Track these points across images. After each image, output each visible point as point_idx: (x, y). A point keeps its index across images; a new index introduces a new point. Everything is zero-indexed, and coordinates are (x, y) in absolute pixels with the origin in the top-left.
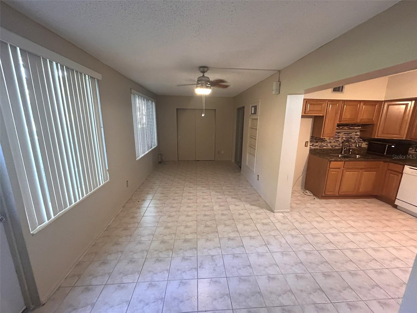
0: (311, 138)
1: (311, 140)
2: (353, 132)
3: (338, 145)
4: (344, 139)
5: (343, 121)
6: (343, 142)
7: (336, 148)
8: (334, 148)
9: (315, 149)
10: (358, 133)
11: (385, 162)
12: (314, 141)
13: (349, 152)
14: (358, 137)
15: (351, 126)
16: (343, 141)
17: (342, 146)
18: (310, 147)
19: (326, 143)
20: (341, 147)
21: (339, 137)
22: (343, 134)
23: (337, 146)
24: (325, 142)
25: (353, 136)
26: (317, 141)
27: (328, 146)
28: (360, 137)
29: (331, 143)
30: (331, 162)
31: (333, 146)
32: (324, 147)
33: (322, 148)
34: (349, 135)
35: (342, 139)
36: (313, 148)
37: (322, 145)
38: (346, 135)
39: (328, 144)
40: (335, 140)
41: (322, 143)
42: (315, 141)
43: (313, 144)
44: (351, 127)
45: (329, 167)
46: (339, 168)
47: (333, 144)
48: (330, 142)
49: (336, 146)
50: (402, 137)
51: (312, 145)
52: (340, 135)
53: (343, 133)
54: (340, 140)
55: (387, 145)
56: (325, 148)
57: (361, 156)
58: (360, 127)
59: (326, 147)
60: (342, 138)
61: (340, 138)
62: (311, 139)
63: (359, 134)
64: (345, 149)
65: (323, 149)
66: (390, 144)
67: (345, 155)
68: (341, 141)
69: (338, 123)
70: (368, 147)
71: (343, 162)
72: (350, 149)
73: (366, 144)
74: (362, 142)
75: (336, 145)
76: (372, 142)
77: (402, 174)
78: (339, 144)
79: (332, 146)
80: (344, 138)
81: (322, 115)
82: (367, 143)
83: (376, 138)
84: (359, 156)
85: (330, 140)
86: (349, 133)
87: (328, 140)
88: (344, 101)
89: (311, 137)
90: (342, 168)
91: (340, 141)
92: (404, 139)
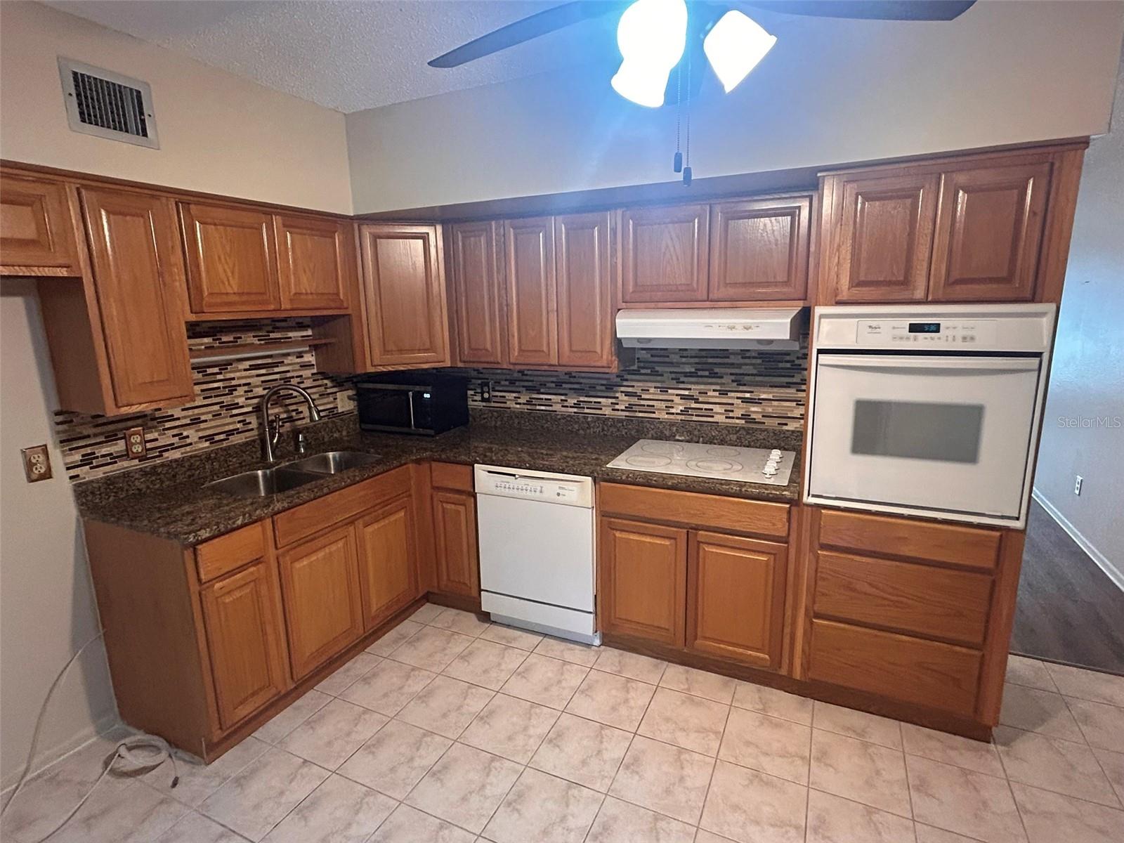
0: (60, 418)
1: (64, 432)
2: (288, 354)
3: (239, 426)
4: (260, 391)
5: (210, 305)
6: (258, 409)
7: (237, 439)
8: (225, 444)
9: (109, 481)
10: (310, 358)
11: (418, 462)
12: (85, 433)
13: (297, 449)
14: (313, 374)
15: (270, 328)
16: (256, 401)
17: (257, 428)
18: (71, 478)
19: (175, 431)
20: (255, 432)
21: (232, 389)
22: (245, 370)
23: (238, 431)
24: (168, 425)
25: (295, 374)
26: (111, 427)
27: (188, 441)
28: (323, 374)
29: (203, 426)
31: (217, 438)
32: (166, 455)
33: (158, 461)
34: (276, 370)
35: (250, 395)
36: (99, 473)
37: (149, 445)
38: (263, 371)
39: (185, 434)
40: (217, 407)
41: (149, 436)
42: (96, 435)
43: (89, 450)
44: (272, 335)
45: (199, 580)
46: (257, 562)
47: (210, 427)
48: (196, 421)
49: (230, 433)
50: (439, 359)
51: (87, 461)
52: (233, 379)
53: (247, 364)
54: (241, 401)
55: (411, 393)
56: (176, 455)
57: (347, 454)
58: (309, 332)
59: (183, 450)
60: (246, 388)
61: (241, 391)
62: (61, 428)
63: (314, 363)
64: (272, 438)
65: (163, 465)
66: (417, 388)
67: (283, 465)
68: (248, 406)
69: (193, 318)
70: (359, 406)
71: (268, 521)
72: (296, 432)
73: (350, 398)
74: (336, 393)
75: (231, 427)
76: (366, 386)
77: (474, 496)
78: (240, 418)
79: (209, 438)
80: (257, 386)
82: (350, 393)
83: (371, 370)
84: (337, 454)
85: (190, 412)
86: (269, 361)
87: (177, 413)
88: (186, 200)
89: (57, 414)
90: (272, 552)
91: (242, 407)
92: (448, 364)
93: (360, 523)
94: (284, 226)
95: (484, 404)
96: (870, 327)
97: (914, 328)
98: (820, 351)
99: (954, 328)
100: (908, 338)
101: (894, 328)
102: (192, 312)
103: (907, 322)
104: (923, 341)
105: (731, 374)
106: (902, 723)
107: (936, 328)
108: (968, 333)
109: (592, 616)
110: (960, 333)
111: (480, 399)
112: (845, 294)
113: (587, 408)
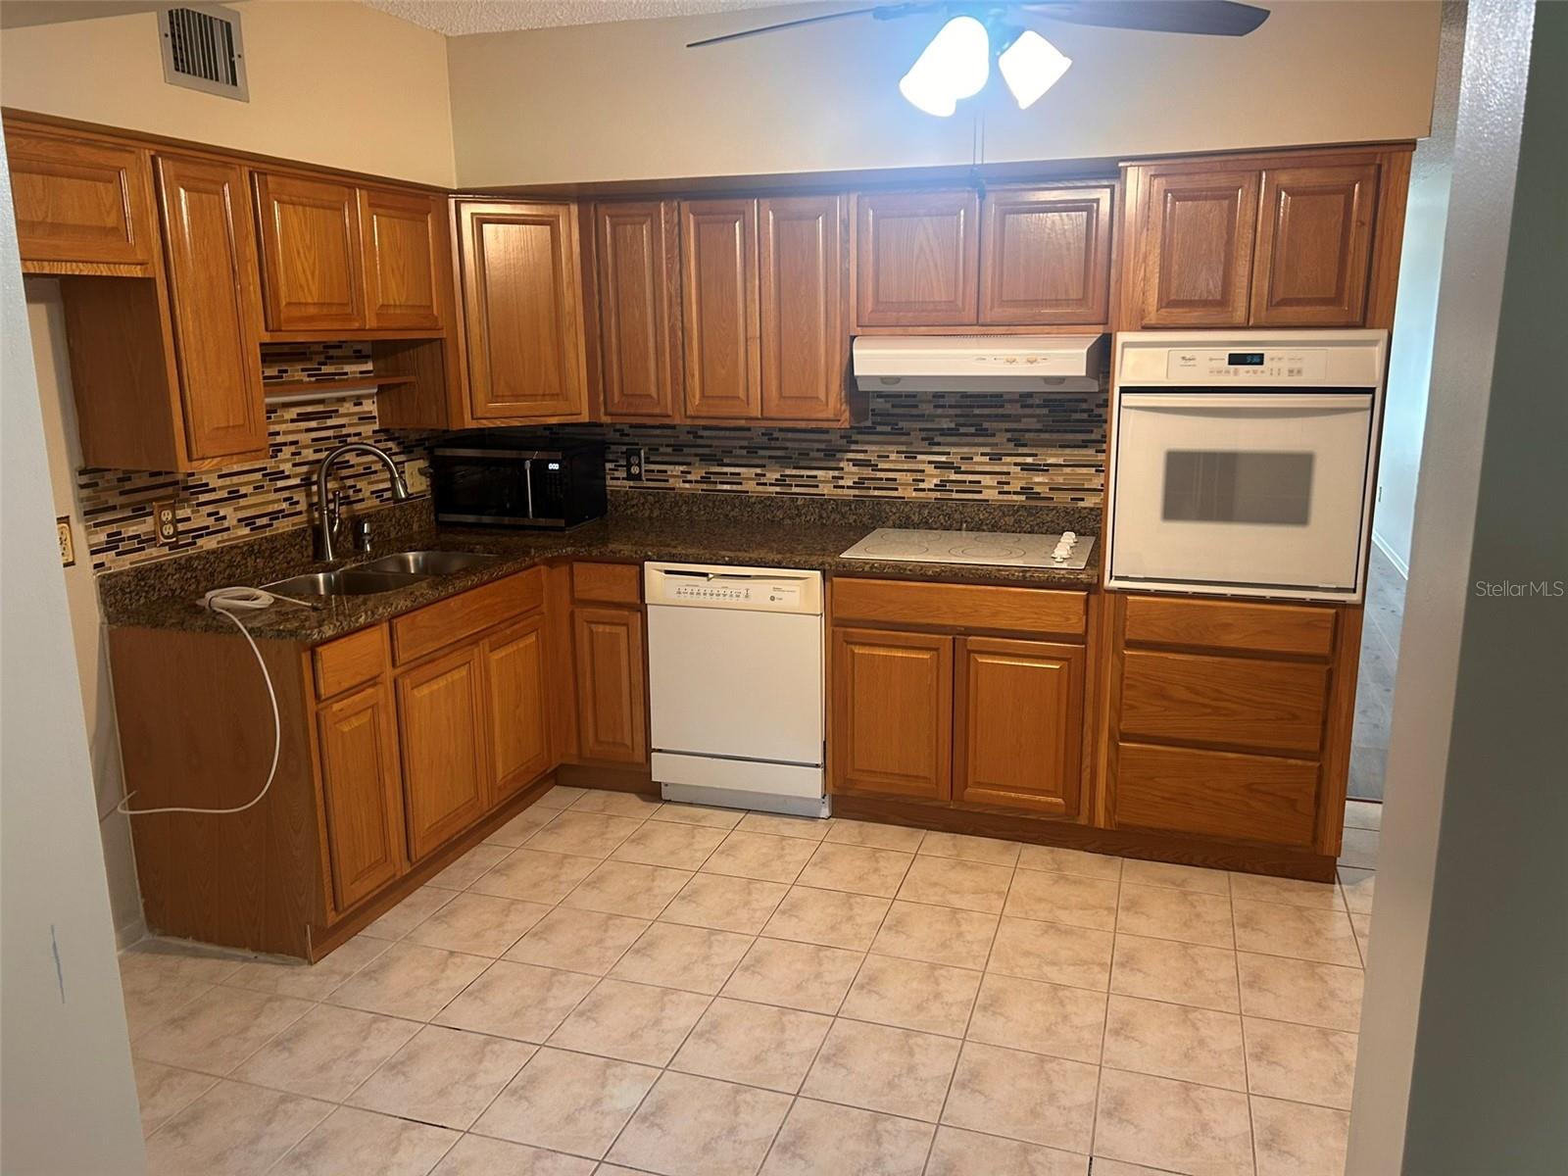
0: (84, 479)
1: (88, 499)
2: (342, 400)
3: (285, 505)
4: (309, 454)
6: (307, 482)
7: (283, 526)
8: (268, 533)
9: (140, 574)
10: (370, 407)
11: (551, 563)
12: (111, 503)
13: (359, 545)
14: (374, 432)
15: (322, 358)
16: (304, 469)
17: (307, 511)
18: (96, 566)
19: (210, 509)
20: (304, 518)
21: (277, 448)
22: (293, 421)
23: (283, 514)
24: (203, 498)
25: (351, 430)
26: (139, 497)
27: (226, 524)
28: (386, 433)
29: (242, 502)
30: (319, 649)
31: (258, 522)
32: (200, 542)
33: (191, 551)
34: (330, 422)
35: (298, 459)
36: (125, 563)
37: (181, 527)
38: (313, 424)
39: (222, 514)
40: (258, 476)
41: (181, 514)
42: (123, 507)
43: (114, 528)
44: (325, 369)
45: (317, 696)
46: (373, 681)
47: (256, 503)
48: (234, 495)
49: (274, 516)
50: (574, 411)
51: (113, 543)
52: (278, 433)
53: (293, 413)
54: (287, 467)
55: (528, 464)
56: (209, 543)
57: (434, 555)
58: (369, 366)
59: (219, 537)
60: (293, 449)
61: (287, 452)
62: (85, 492)
63: (376, 415)
64: (332, 524)
65: (198, 557)
66: (536, 455)
67: (348, 567)
68: (296, 476)
69: (267, 338)
70: (431, 485)
71: (385, 626)
72: (356, 522)
73: (421, 472)
74: (403, 462)
75: (276, 507)
76: (449, 452)
77: (641, 608)
78: (286, 494)
79: (248, 521)
80: (306, 447)
81: (137, 272)
82: (422, 464)
83: (470, 424)
84: (420, 555)
85: (227, 481)
86: (320, 408)
87: (214, 482)
88: (264, 169)
89: (81, 473)
90: (389, 673)
91: (288, 477)
93: (485, 644)
94: (370, 205)
95: (632, 483)
96: (1184, 358)
97: (1235, 360)
98: (1124, 390)
99: (1280, 359)
100: (1228, 372)
101: (1211, 359)
102: (267, 330)
103: (1225, 353)
104: (1245, 376)
105: (1007, 431)
106: (1232, 873)
107: (1258, 360)
108: (1295, 366)
109: (820, 770)
110: (1285, 366)
111: (625, 475)
112: (1152, 318)
113: (796, 486)
